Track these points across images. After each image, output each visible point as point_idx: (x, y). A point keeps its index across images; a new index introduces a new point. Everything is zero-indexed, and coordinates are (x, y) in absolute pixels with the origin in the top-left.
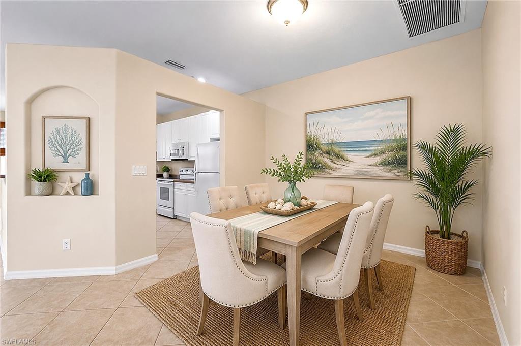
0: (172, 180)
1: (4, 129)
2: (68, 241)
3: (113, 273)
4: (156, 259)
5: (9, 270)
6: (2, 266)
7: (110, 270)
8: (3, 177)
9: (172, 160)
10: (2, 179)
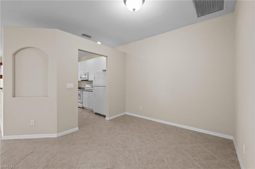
0: (82, 90)
1: (2, 66)
2: (33, 120)
3: (56, 136)
4: (78, 129)
5: (4, 135)
6: (1, 133)
7: (55, 136)
8: (1, 88)
9: (81, 80)
10: (1, 90)
